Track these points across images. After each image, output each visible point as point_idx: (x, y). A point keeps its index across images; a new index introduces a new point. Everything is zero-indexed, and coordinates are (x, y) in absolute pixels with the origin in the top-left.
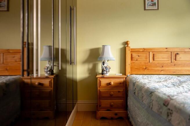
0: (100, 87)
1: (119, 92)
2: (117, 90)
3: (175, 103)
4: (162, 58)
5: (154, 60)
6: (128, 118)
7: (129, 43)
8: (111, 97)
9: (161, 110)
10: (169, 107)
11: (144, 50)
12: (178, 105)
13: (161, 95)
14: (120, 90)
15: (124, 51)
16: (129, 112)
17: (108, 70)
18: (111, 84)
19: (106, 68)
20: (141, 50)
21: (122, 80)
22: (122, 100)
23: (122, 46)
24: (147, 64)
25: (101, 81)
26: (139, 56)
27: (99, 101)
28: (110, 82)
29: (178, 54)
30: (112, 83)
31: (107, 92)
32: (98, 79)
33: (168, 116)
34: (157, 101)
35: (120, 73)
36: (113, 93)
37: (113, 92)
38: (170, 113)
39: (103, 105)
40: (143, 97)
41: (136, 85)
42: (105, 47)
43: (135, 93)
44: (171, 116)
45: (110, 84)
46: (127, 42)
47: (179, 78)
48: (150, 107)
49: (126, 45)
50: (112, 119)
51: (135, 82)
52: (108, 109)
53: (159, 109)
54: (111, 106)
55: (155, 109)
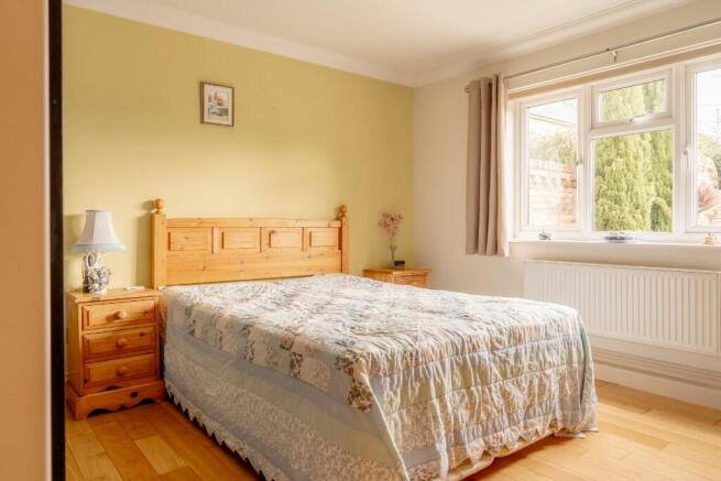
0: (86, 327)
1: (142, 334)
2: (138, 331)
3: (306, 342)
4: (243, 242)
5: (223, 247)
6: (168, 398)
7: (161, 204)
8: (120, 350)
9: (275, 360)
10: (293, 349)
11: (200, 223)
12: (312, 344)
13: (272, 330)
14: (144, 330)
15: (148, 226)
16: (171, 381)
17: (104, 280)
18: (120, 315)
19: (99, 274)
20: (194, 224)
21: (150, 304)
22: (151, 355)
23: (142, 213)
24: (207, 258)
25: (88, 312)
26: (187, 238)
27: (84, 367)
28: (118, 313)
29: (273, 232)
30: (124, 315)
31: (108, 338)
32: (80, 306)
33: (292, 366)
34: (264, 342)
35: (138, 284)
36: (124, 340)
37: (126, 337)
38: (297, 361)
39: (94, 378)
40: (221, 339)
41: (193, 313)
42: (98, 215)
43: (192, 332)
44: (300, 366)
45: (116, 317)
46: (157, 201)
47: (281, 288)
48: (245, 357)
49: (153, 208)
50: (123, 408)
51: (192, 307)
52: (112, 385)
53: (271, 358)
54: (120, 375)
55: (260, 359)
